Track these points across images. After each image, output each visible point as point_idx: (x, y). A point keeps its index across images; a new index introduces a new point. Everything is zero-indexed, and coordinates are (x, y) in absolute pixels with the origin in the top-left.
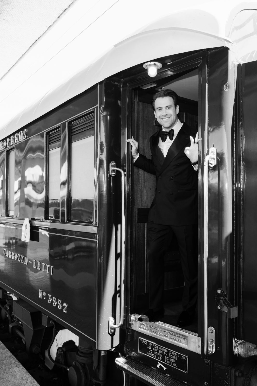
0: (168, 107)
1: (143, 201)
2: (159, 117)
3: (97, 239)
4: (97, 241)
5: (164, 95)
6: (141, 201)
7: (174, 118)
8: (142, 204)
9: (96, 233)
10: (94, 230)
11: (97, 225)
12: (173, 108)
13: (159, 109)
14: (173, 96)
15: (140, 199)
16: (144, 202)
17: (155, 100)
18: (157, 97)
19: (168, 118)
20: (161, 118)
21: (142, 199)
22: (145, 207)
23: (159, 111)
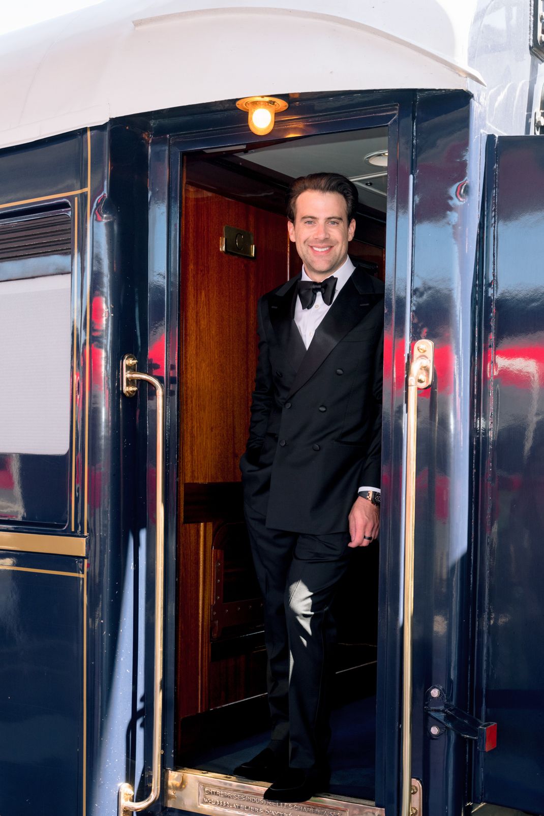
0: (333, 220)
1: (196, 462)
2: (305, 242)
3: (83, 573)
4: (83, 579)
5: (327, 186)
6: (192, 462)
7: (341, 250)
8: (193, 472)
9: (82, 555)
10: (76, 546)
11: (86, 534)
12: (342, 225)
13: (310, 219)
14: (348, 193)
15: (189, 458)
16: (198, 466)
17: (300, 193)
18: (305, 189)
19: (328, 248)
20: (311, 245)
21: (192, 458)
22: (201, 481)
23: (307, 225)
